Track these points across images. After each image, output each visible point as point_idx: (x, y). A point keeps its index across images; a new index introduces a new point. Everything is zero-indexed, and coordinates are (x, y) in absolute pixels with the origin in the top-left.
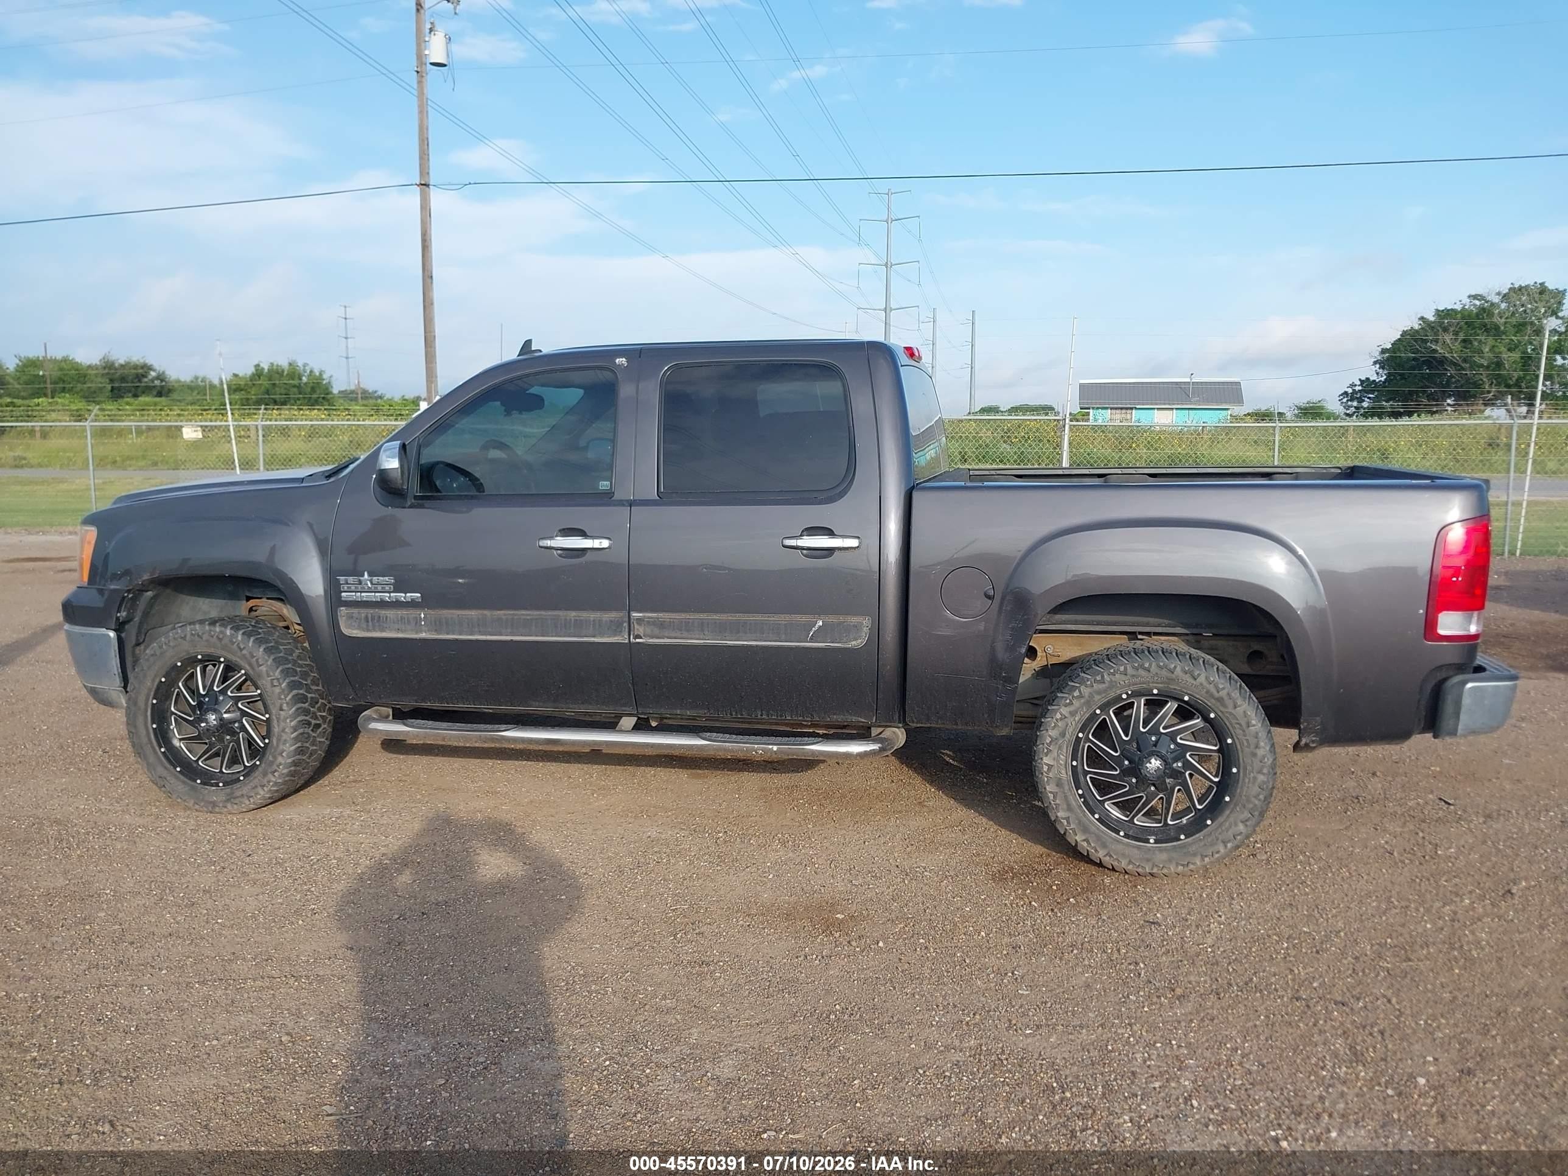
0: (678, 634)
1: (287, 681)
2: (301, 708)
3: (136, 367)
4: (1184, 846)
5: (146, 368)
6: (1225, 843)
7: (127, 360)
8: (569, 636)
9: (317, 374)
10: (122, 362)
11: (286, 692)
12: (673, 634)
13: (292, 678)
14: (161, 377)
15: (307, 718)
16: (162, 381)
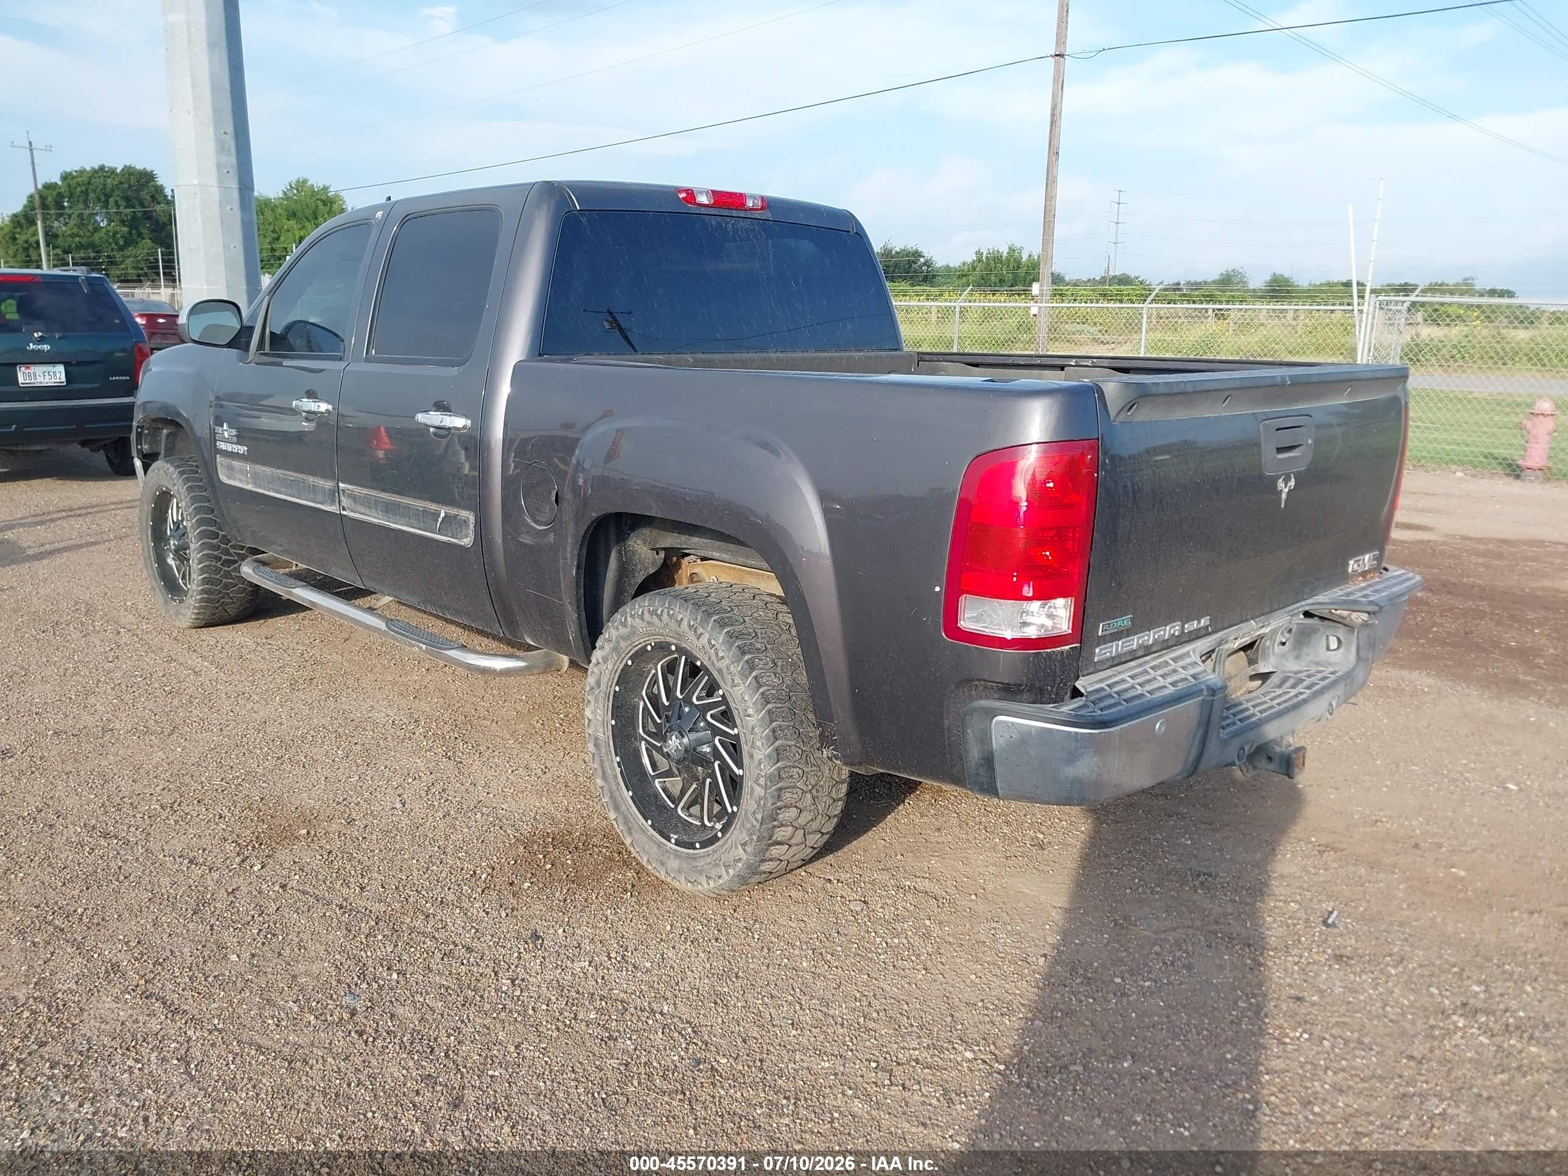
0: (367, 511)
1: (197, 517)
2: (207, 543)
3: (908, 254)
4: (695, 858)
5: (917, 254)
6: (727, 867)
7: (903, 248)
8: (307, 500)
9: (1036, 258)
10: (898, 249)
11: (195, 527)
12: (363, 510)
13: (204, 516)
14: (928, 264)
15: (216, 553)
16: (928, 267)
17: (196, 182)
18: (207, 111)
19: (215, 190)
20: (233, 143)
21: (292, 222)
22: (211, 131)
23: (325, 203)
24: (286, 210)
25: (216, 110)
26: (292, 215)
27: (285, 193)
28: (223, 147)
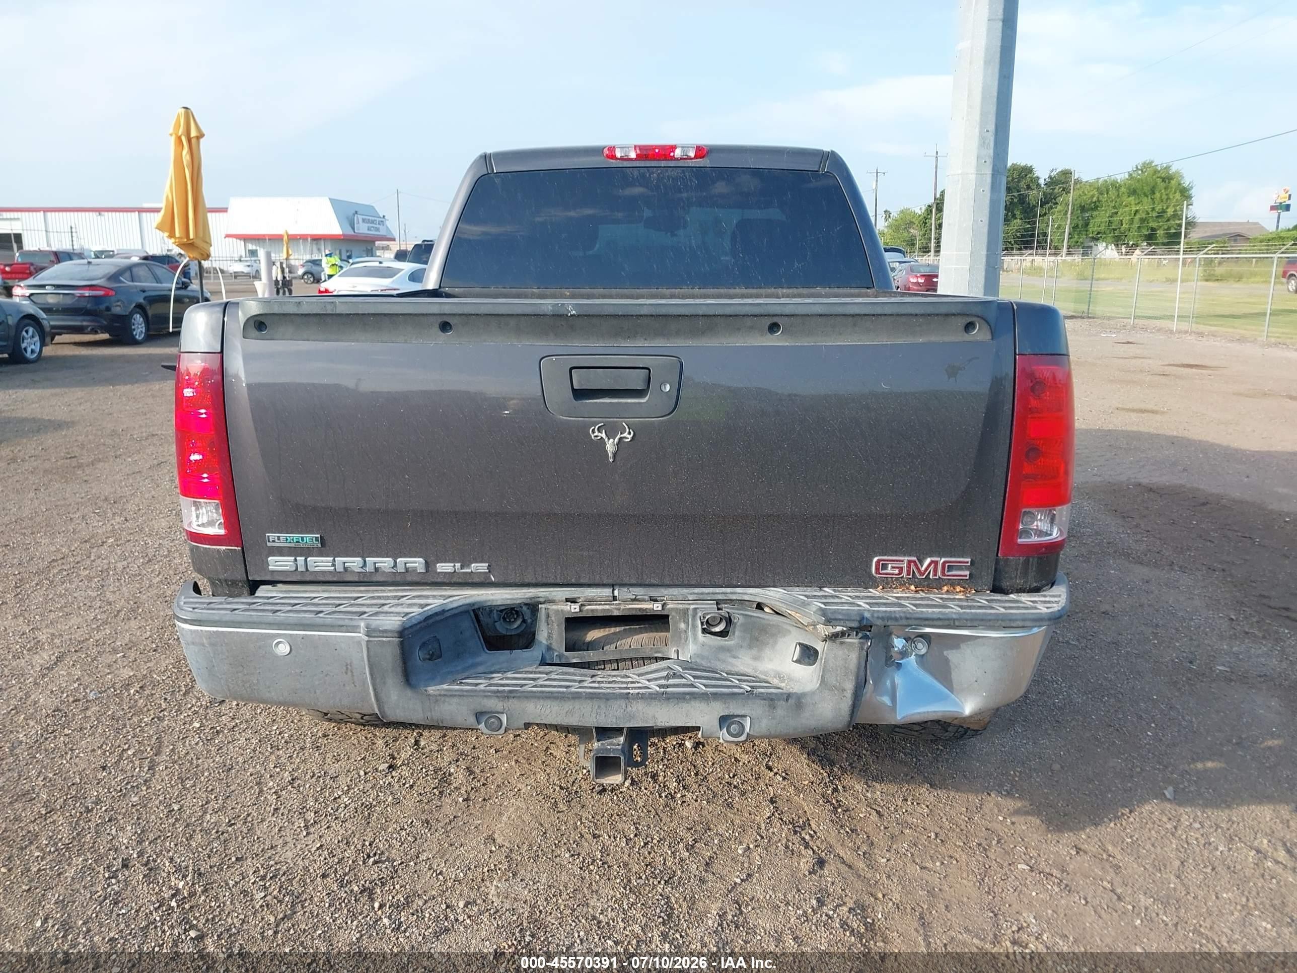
17: (960, 172)
18: (977, 117)
19: (973, 177)
20: (992, 139)
21: (1132, 198)
22: (977, 130)
23: (1164, 180)
24: (1129, 189)
25: (983, 114)
26: (1133, 192)
27: (1130, 175)
28: (984, 142)
